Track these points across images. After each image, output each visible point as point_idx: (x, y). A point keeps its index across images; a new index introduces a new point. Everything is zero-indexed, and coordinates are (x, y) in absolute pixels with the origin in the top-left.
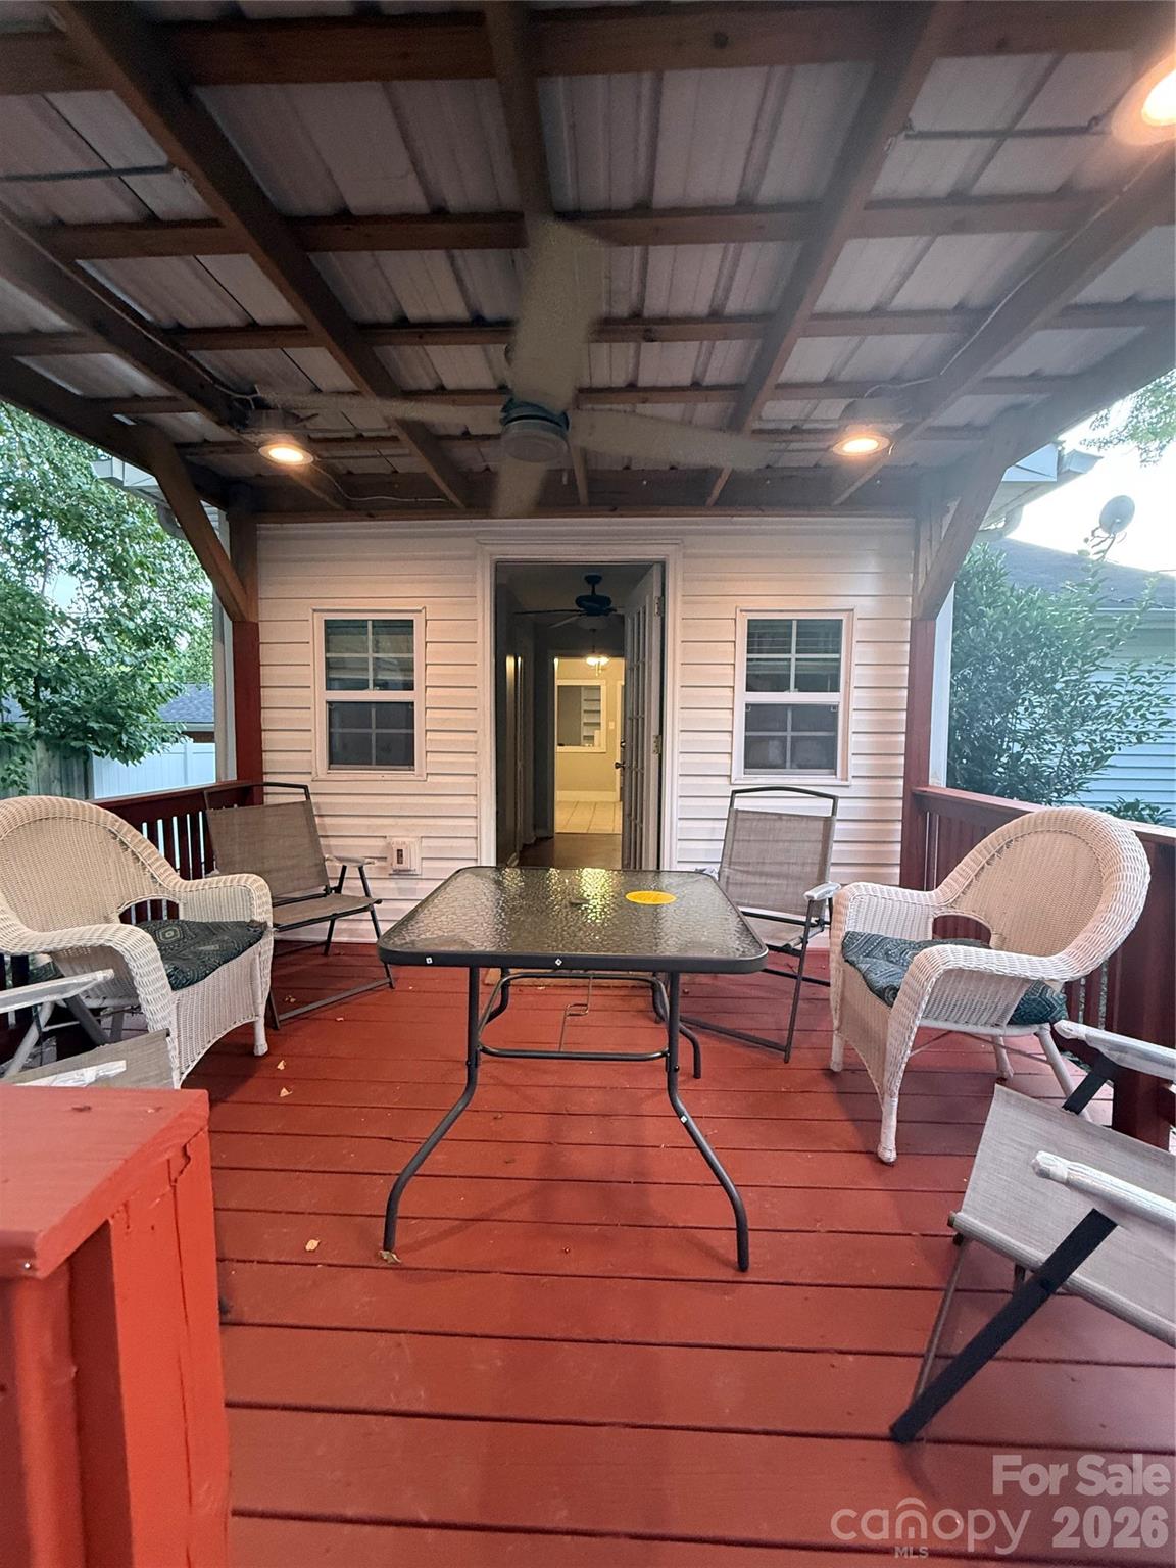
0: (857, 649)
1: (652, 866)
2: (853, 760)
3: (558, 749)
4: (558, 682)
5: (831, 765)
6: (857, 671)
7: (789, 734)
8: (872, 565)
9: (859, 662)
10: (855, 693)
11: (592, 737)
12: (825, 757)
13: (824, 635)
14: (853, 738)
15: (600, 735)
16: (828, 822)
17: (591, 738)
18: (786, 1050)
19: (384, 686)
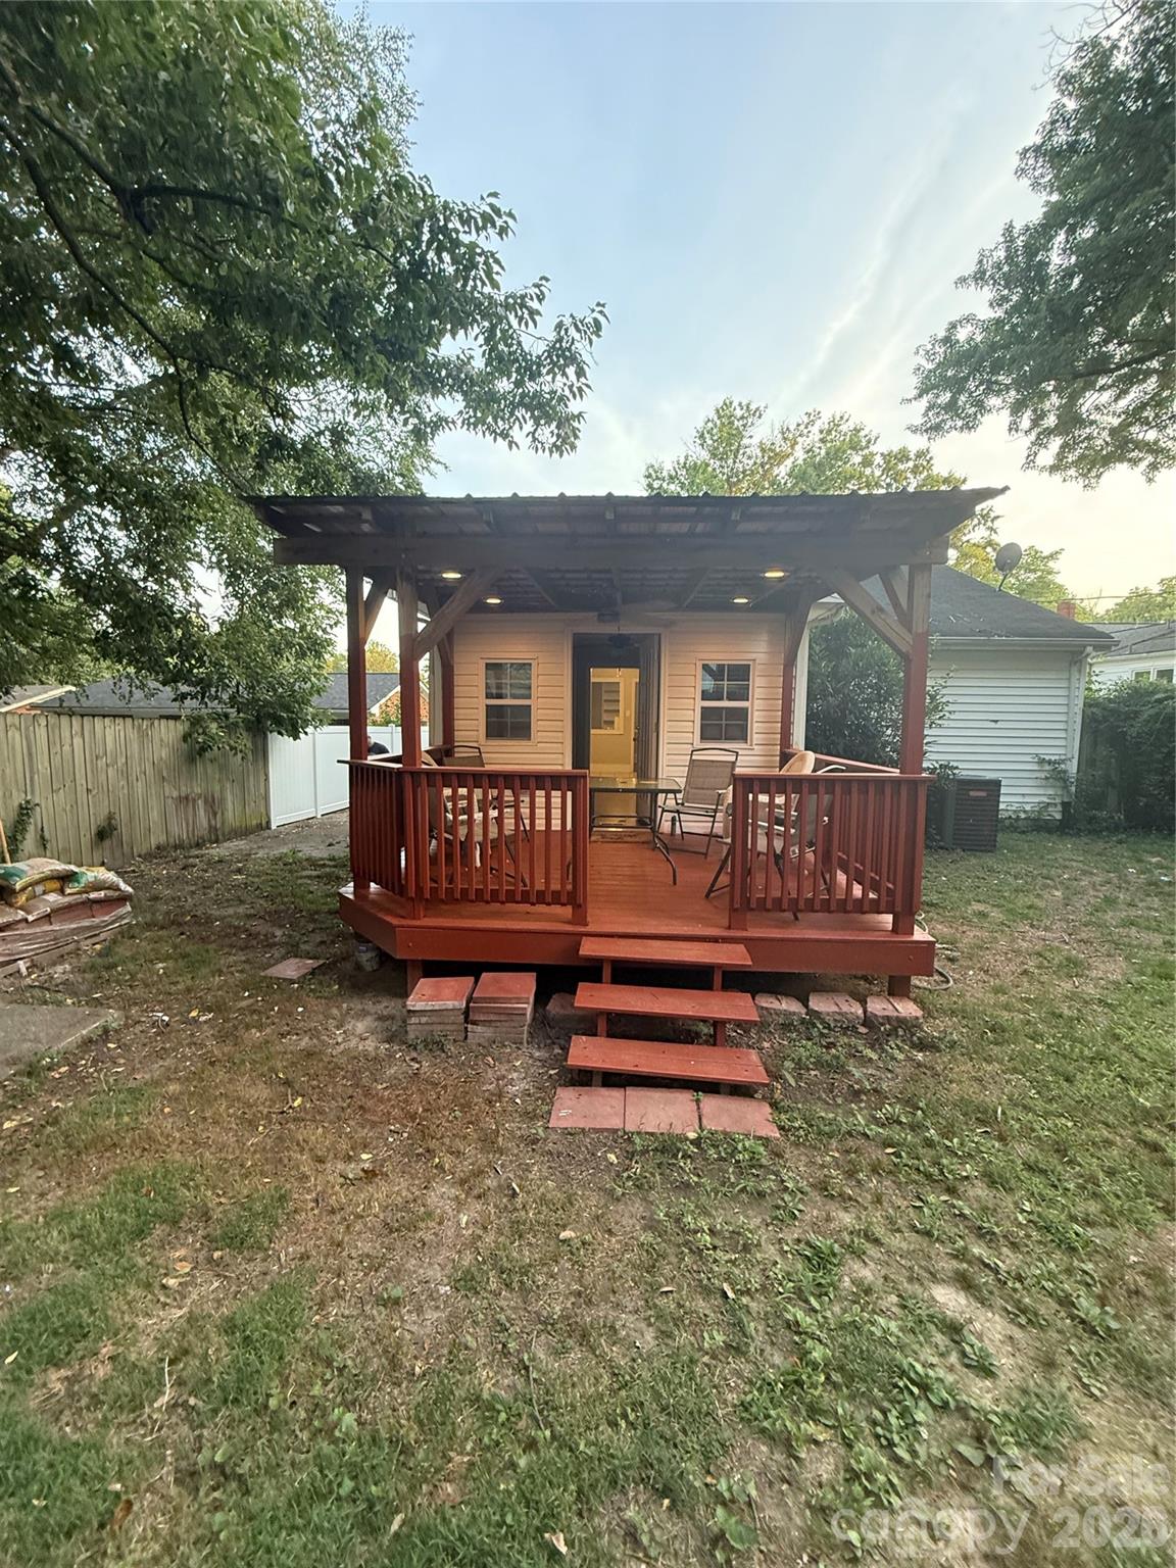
0: (757, 679)
1: (654, 776)
2: (755, 736)
3: (592, 731)
4: (593, 680)
5: (744, 739)
6: (757, 690)
7: (724, 722)
8: (765, 637)
9: (758, 685)
10: (756, 702)
11: (613, 722)
12: (742, 735)
13: (741, 673)
14: (755, 725)
15: (618, 721)
16: (734, 763)
17: (611, 723)
18: (706, 854)
19: (514, 697)
